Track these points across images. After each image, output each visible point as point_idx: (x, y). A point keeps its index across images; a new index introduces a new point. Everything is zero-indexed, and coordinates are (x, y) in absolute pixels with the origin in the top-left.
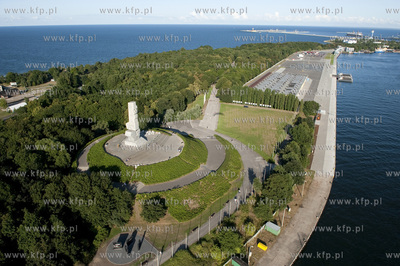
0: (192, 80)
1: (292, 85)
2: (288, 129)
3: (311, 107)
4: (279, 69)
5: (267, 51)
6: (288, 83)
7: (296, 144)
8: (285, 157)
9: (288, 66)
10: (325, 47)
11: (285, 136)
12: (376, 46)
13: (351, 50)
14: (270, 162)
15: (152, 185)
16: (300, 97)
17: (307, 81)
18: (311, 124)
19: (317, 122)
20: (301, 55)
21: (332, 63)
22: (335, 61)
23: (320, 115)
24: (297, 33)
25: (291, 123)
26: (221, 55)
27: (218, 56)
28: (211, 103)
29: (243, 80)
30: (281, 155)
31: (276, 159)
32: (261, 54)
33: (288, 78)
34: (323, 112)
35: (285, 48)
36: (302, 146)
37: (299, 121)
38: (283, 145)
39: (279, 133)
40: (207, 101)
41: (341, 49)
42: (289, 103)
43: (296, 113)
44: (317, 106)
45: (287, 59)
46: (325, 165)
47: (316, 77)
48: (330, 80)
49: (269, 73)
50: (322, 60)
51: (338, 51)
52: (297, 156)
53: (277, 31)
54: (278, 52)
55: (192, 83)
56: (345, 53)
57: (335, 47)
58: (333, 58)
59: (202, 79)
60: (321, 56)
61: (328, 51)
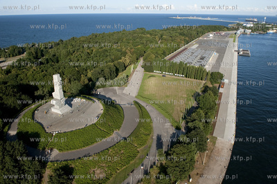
0: (124, 54)
1: (202, 58)
2: (196, 96)
3: (216, 77)
4: (194, 46)
5: (186, 32)
6: (199, 56)
7: (201, 111)
8: (190, 124)
9: (200, 43)
10: (229, 29)
11: (193, 103)
12: (268, 29)
13: (249, 31)
14: (178, 128)
15: (65, 152)
16: (208, 68)
17: (215, 55)
18: (216, 92)
19: (221, 90)
20: (211, 35)
21: (234, 41)
22: (237, 40)
23: (224, 84)
24: (209, 19)
25: (199, 91)
26: (151, 34)
27: (149, 36)
28: (137, 73)
29: (165, 54)
30: (187, 123)
31: (183, 124)
32: (180, 34)
33: (200, 53)
34: (226, 81)
35: (199, 30)
36: (206, 114)
37: (206, 89)
38: (190, 112)
39: (188, 100)
40: (133, 72)
41: (241, 31)
42: (198, 73)
43: (204, 82)
44: (221, 76)
45: (200, 38)
47: (222, 52)
48: (233, 54)
49: (186, 49)
50: (226, 39)
51: (239, 32)
52: (201, 125)
54: (194, 33)
55: (125, 56)
56: (244, 34)
58: (235, 37)
59: (132, 53)
60: (226, 36)
61: (231, 32)
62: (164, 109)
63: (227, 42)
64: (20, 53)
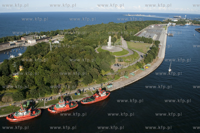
3: (157, 43)
9: (147, 30)
10: (163, 23)
11: (149, 49)
12: (186, 23)
13: (174, 24)
17: (156, 35)
20: (152, 26)
22: (167, 29)
24: (150, 16)
33: (148, 34)
35: (146, 23)
39: (147, 49)
41: (170, 24)
43: (152, 44)
45: (147, 28)
46: (162, 55)
51: (168, 25)
53: (140, 15)
54: (143, 25)
56: (172, 25)
57: (167, 23)
60: (161, 27)
61: (164, 24)
63: (162, 30)
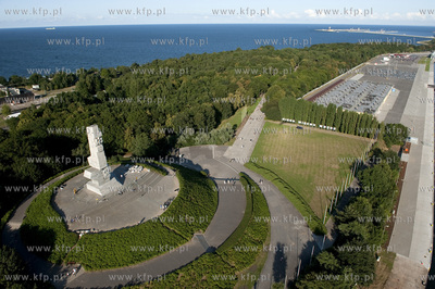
0: (234, 88)
1: (370, 98)
2: (358, 169)
4: (356, 76)
5: (342, 53)
6: (364, 95)
7: (366, 201)
8: (342, 227)
9: (365, 70)
10: (417, 48)
11: (350, 183)
14: (319, 232)
15: (97, 271)
16: (380, 114)
17: (393, 92)
19: (404, 157)
20: (386, 59)
21: (427, 69)
22: (432, 67)
23: (409, 145)
25: (363, 158)
26: (282, 56)
27: (278, 58)
28: (252, 122)
29: (303, 89)
30: (337, 222)
31: (328, 223)
32: (333, 56)
33: (366, 88)
34: (414, 140)
36: (375, 206)
37: (376, 152)
38: (345, 199)
39: (343, 175)
40: (247, 118)
43: (373, 141)
44: (405, 133)
45: (367, 63)
47: (405, 87)
48: (425, 92)
49: (341, 81)
50: (413, 66)
53: (359, 30)
54: (357, 54)
55: (234, 92)
57: (432, 49)
58: (428, 63)
59: (247, 88)
60: (412, 60)
61: (421, 54)
62: (295, 191)
63: (415, 71)
64: (70, 83)
